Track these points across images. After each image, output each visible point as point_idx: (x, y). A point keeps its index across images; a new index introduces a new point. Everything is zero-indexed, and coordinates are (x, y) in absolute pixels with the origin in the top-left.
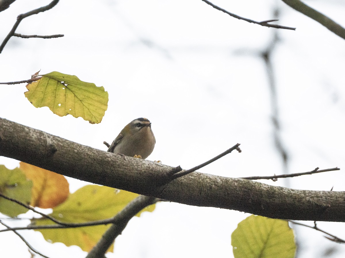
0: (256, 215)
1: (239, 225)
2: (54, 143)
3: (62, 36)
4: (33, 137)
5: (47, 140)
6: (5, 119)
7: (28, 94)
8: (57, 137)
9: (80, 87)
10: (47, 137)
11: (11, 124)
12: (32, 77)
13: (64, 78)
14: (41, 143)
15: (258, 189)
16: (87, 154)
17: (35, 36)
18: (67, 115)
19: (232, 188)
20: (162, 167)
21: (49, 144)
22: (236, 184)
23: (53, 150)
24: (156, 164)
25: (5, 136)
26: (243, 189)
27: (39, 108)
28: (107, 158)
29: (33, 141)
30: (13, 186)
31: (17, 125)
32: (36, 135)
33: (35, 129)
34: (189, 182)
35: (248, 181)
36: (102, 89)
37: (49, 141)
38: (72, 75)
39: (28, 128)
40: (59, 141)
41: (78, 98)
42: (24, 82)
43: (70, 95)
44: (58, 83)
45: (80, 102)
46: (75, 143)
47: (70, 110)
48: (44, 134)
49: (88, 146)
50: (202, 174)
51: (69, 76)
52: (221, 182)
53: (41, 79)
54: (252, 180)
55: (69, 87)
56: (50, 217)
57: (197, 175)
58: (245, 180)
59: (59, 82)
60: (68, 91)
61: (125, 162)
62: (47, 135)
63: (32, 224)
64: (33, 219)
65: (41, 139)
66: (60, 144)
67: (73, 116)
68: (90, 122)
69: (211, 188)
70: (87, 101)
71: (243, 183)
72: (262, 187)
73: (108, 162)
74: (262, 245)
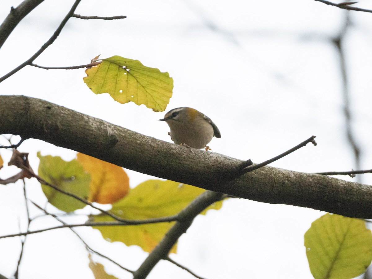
0: (332, 214)
1: (313, 225)
2: (115, 133)
3: (125, 17)
4: (93, 126)
5: (108, 130)
6: (63, 107)
7: (87, 79)
8: (118, 126)
9: (143, 72)
10: (107, 126)
11: (69, 112)
12: (92, 61)
13: (126, 62)
14: (101, 133)
15: (334, 185)
16: (150, 145)
17: (95, 18)
18: (129, 102)
19: (306, 184)
20: (231, 160)
21: (110, 134)
22: (311, 180)
23: (113, 141)
24: (224, 158)
25: (62, 125)
26: (318, 185)
27: (98, 94)
28: (172, 150)
29: (92, 131)
30: (70, 179)
31: (75, 113)
32: (95, 125)
33: (94, 118)
34: (260, 177)
35: (324, 177)
36: (166, 75)
37: (110, 131)
38: (134, 59)
39: (87, 116)
40: (121, 131)
41: (140, 84)
42: (83, 67)
43: (132, 81)
45: (143, 88)
46: (138, 133)
47: (132, 96)
48: (104, 123)
49: (151, 136)
50: (275, 168)
51: (131, 61)
52: (295, 177)
53: (102, 64)
54: (328, 176)
55: (131, 72)
56: (110, 213)
57: (268, 169)
58: (320, 175)
59: (120, 66)
60: (130, 77)
61: (192, 154)
62: (107, 124)
63: (90, 221)
64: (91, 216)
65: (101, 128)
66: (122, 134)
67: (136, 103)
68: (154, 110)
69: (284, 183)
70: (150, 88)
71: (319, 178)
72: (339, 183)
73: (173, 154)
74: (337, 246)
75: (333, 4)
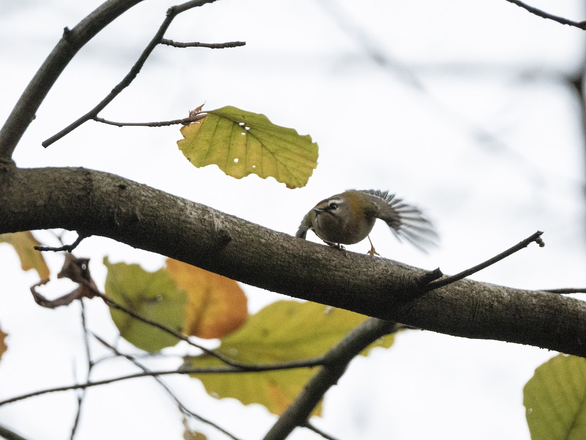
0: (567, 355)
1: (538, 372)
2: (226, 226)
3: (243, 44)
4: (191, 216)
5: (215, 221)
6: (144, 185)
7: (183, 144)
8: (231, 216)
9: (272, 133)
10: (214, 216)
11: (154, 194)
12: (190, 114)
13: (244, 117)
14: (204, 227)
15: (571, 309)
16: (282, 246)
17: (197, 45)
18: (248, 175)
19: (526, 307)
20: (408, 269)
21: (218, 228)
22: (534, 301)
23: (223, 238)
24: (398, 265)
25: (145, 215)
26: (546, 310)
27: (201, 168)
28: (316, 254)
29: (191, 224)
30: (154, 300)
31: (164, 196)
32: (195, 214)
33: (194, 203)
34: (454, 297)
35: (556, 296)
36: (307, 139)
37: (218, 224)
38: (258, 113)
39: (183, 200)
40: (235, 224)
41: (267, 149)
42: (177, 122)
43: (254, 145)
44: (233, 125)
45: (270, 155)
46: (262, 227)
47: (254, 166)
48: (209, 212)
49: (283, 232)
50: (477, 282)
51: (252, 115)
52: (509, 297)
53: (207, 118)
54: (561, 294)
55: (253, 132)
56: (217, 353)
57: (467, 284)
58: (549, 294)
59: (236, 123)
60: (250, 138)
61: (347, 260)
62: (214, 213)
63: (185, 365)
64: (187, 358)
65: (205, 219)
66: (237, 228)
67: (260, 176)
68: (288, 186)
69: (491, 306)
70: (282, 155)
71: (547, 298)
72: (579, 307)
73: (318, 260)
74: (575, 406)
75: (571, 23)
